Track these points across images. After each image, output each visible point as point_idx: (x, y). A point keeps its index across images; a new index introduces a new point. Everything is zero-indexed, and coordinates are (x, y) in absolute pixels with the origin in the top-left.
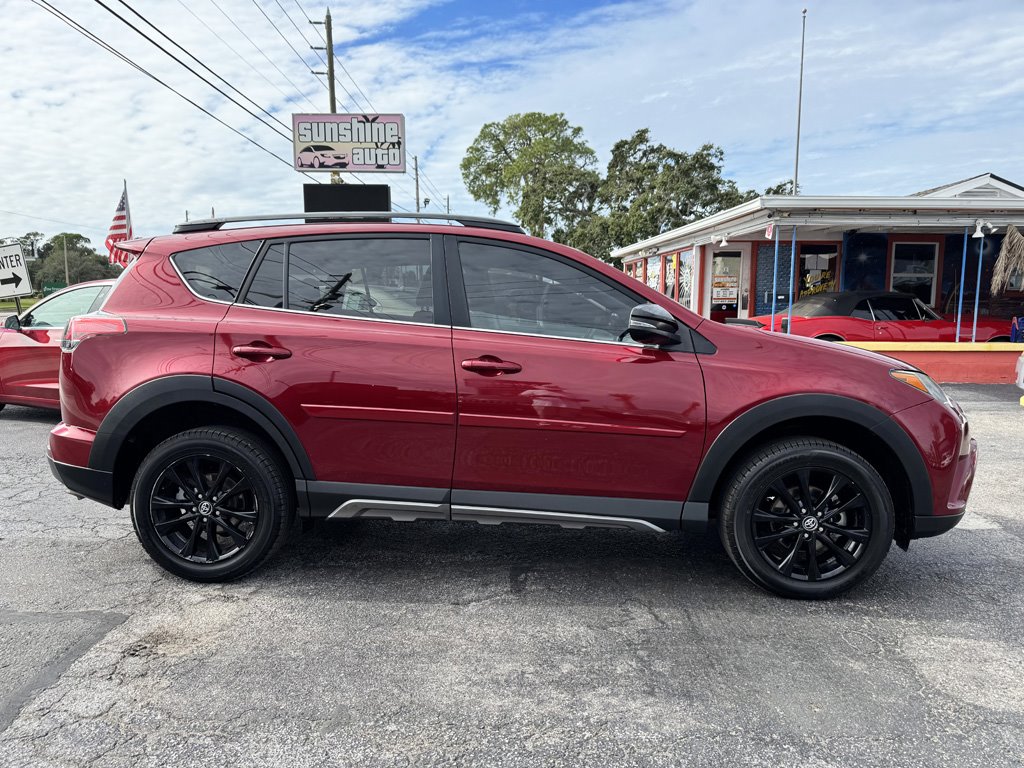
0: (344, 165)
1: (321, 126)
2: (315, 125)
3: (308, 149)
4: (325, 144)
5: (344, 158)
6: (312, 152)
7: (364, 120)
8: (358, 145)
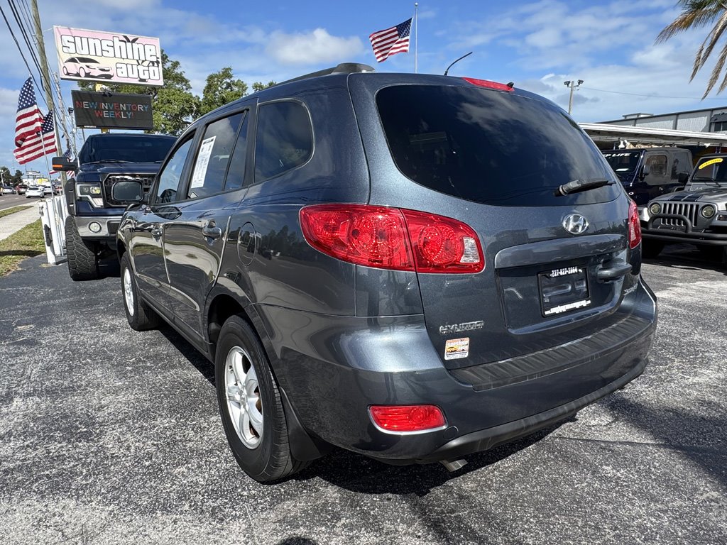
0: (109, 77)
1: (84, 40)
2: (78, 40)
3: (73, 60)
4: (89, 57)
5: (109, 70)
6: (77, 62)
7: (125, 40)
8: (121, 61)
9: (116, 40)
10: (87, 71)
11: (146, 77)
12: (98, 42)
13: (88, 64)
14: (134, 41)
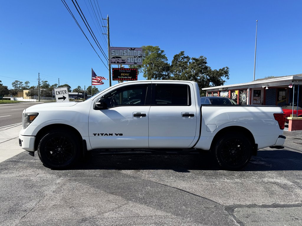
0: (124, 63)
1: (118, 51)
2: (116, 51)
3: (114, 58)
4: (119, 56)
5: (124, 60)
7: (131, 49)
8: (129, 57)
9: (128, 50)
10: (118, 61)
11: (137, 62)
12: (122, 51)
13: (118, 59)
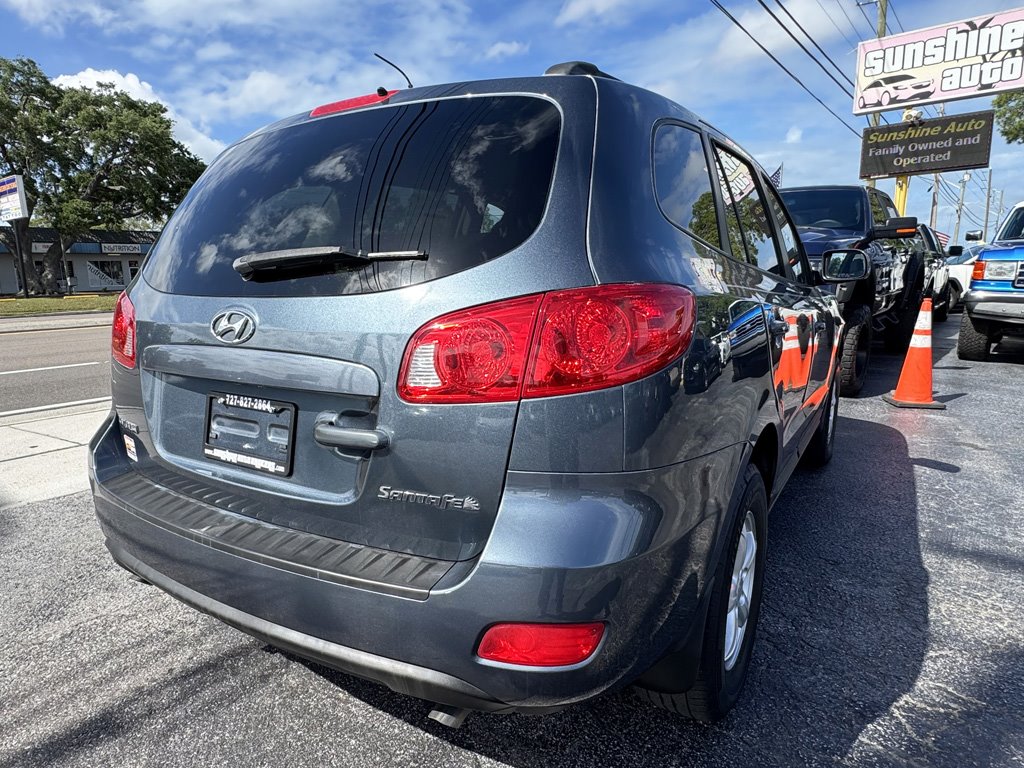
0: (927, 95)
1: (900, 50)
2: (889, 53)
3: (876, 84)
4: (901, 73)
5: (928, 85)
6: (881, 86)
7: (968, 28)
8: (953, 64)
9: (952, 33)
10: (894, 94)
11: (993, 79)
12: (920, 47)
13: (896, 84)
14: (983, 26)
